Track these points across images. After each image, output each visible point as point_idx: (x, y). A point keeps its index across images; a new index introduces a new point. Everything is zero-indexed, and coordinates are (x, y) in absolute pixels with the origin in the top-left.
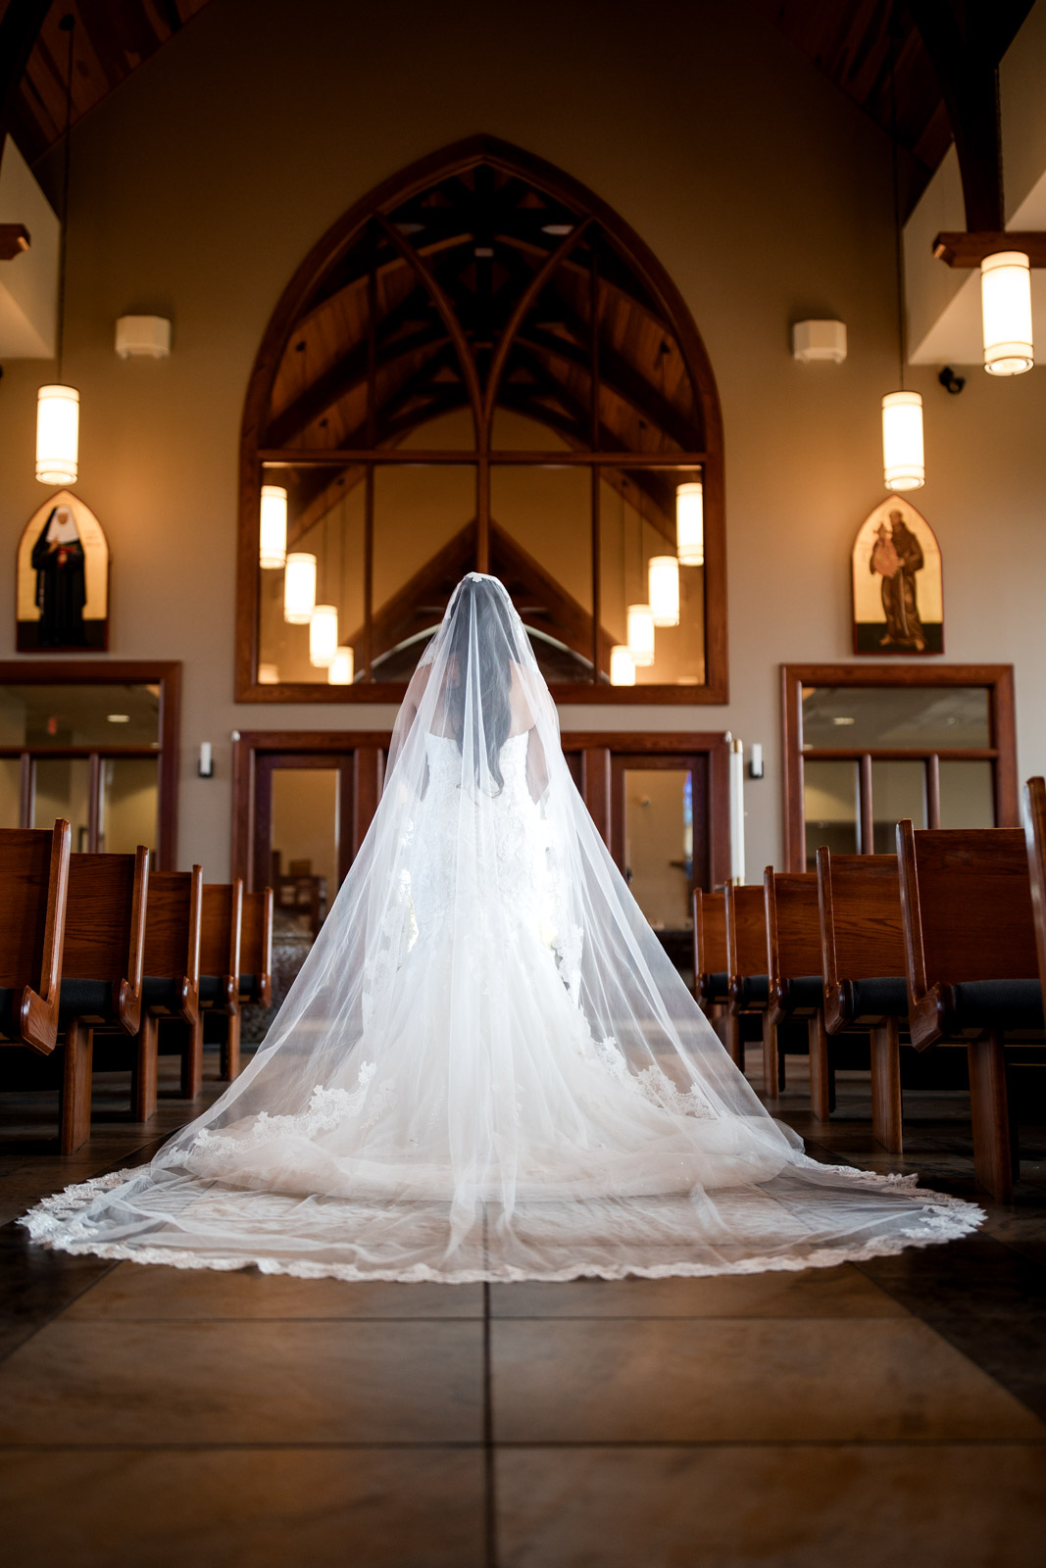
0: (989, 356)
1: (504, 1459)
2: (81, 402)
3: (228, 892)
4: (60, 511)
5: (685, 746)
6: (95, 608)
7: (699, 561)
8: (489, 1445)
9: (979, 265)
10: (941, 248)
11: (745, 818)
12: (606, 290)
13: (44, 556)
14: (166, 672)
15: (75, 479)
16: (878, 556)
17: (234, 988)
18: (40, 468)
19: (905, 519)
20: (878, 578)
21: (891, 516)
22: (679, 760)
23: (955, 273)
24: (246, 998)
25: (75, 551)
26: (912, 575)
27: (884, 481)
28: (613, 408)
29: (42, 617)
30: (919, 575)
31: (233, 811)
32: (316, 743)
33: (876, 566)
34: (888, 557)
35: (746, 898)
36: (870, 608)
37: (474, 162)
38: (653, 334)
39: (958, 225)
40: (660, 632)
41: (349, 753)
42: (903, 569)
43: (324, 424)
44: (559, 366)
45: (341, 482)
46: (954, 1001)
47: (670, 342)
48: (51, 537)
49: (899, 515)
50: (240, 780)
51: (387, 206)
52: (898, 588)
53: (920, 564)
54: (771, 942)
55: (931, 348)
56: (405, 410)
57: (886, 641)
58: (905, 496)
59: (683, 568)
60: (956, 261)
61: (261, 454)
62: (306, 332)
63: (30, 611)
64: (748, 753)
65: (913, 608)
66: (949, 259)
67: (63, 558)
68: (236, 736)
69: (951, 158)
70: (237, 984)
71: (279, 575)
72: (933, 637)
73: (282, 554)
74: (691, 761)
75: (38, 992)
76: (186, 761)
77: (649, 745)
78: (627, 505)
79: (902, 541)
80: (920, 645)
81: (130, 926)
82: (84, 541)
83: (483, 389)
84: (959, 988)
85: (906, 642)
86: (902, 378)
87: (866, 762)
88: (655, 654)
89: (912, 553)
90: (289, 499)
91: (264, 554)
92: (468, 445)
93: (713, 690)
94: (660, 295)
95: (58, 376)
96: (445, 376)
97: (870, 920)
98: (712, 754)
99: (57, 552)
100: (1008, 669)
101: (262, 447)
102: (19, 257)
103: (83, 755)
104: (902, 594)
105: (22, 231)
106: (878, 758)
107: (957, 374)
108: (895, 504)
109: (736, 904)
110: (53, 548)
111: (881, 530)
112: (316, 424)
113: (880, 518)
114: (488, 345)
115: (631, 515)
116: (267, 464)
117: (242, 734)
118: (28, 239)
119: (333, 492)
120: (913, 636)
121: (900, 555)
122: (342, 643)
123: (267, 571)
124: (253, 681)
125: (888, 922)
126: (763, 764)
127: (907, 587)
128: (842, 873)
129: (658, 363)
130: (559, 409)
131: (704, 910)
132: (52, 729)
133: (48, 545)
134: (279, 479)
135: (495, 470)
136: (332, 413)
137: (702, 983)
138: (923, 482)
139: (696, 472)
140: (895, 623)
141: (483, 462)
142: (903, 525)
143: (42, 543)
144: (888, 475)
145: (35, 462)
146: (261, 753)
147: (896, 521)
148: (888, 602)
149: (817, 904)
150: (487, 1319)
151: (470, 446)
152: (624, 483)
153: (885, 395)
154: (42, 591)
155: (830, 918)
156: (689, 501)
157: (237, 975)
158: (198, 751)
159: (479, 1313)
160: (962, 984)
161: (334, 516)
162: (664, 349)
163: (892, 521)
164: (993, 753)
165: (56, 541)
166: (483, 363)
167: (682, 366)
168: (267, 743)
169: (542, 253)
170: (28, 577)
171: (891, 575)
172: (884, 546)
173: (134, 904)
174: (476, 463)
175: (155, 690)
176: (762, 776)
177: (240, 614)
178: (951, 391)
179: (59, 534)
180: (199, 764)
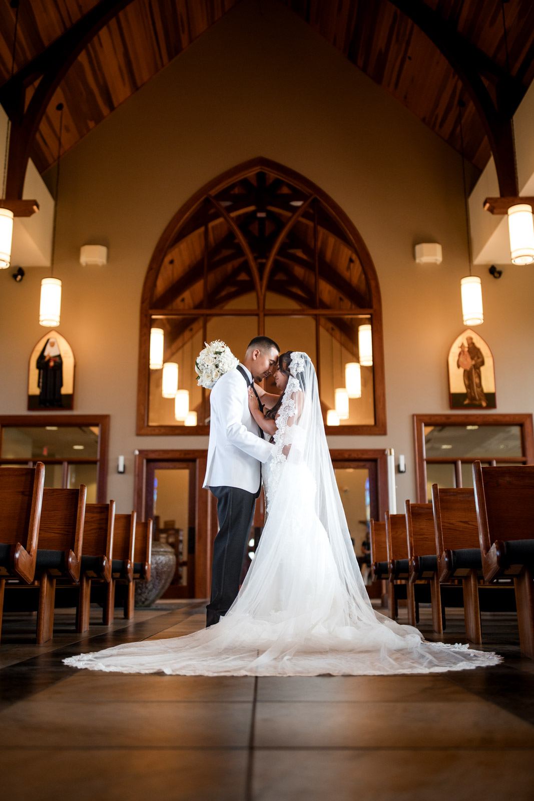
0: (513, 256)
1: (258, 754)
2: (62, 286)
3: (128, 518)
4: (51, 340)
5: (365, 456)
6: (67, 388)
7: (370, 363)
8: (251, 748)
9: (507, 213)
10: (488, 205)
11: (396, 489)
12: (322, 231)
13: (42, 362)
14: (102, 421)
15: (58, 324)
16: (461, 359)
17: (131, 566)
18: (41, 318)
19: (475, 341)
20: (461, 370)
21: (467, 339)
22: (362, 464)
23: (495, 217)
24: (138, 575)
25: (58, 359)
26: (479, 369)
27: (463, 321)
28: (326, 291)
29: (41, 393)
30: (482, 369)
31: (134, 490)
32: (177, 456)
33: (460, 364)
34: (466, 360)
35: (397, 520)
36: (458, 386)
37: (257, 170)
38: (346, 253)
39: (496, 193)
40: (352, 401)
41: (194, 461)
42: (474, 366)
43: (183, 300)
44: (299, 271)
45: (191, 330)
46: (505, 550)
47: (354, 257)
48: (46, 354)
49: (471, 339)
50: (138, 475)
51: (213, 192)
52: (472, 375)
53: (483, 363)
54: (409, 539)
55: (484, 256)
56: (223, 293)
57: (467, 402)
58: (473, 328)
59: (362, 368)
60: (495, 211)
61: (151, 312)
62: (173, 254)
63: (35, 390)
64: (397, 460)
65: (480, 385)
66: (492, 210)
67: (52, 364)
68: (137, 453)
69: (491, 162)
70: (132, 565)
71: (159, 372)
72: (491, 400)
73: (161, 363)
74: (368, 464)
75: (25, 548)
76: (111, 465)
77: (346, 456)
78: (334, 340)
79: (473, 351)
80: (484, 404)
81: (76, 526)
82: (62, 355)
83: (261, 279)
84: (508, 544)
85: (477, 403)
86: (470, 270)
87: (458, 465)
88: (349, 413)
89: (478, 358)
90: (165, 335)
91: (152, 362)
92: (254, 307)
93: (379, 427)
94: (348, 232)
95: (51, 273)
96: (243, 277)
97: (461, 522)
98: (379, 460)
99: (49, 361)
100: (530, 416)
101: (151, 308)
102: (33, 216)
103: (60, 463)
104: (474, 378)
105: (35, 203)
106: (465, 462)
107: (498, 269)
108: (469, 333)
109: (391, 523)
110: (47, 359)
111: (462, 346)
112: (179, 300)
113: (462, 340)
114: (264, 261)
115: (336, 344)
116: (154, 317)
117: (140, 451)
118: (38, 207)
119: (187, 334)
120: (480, 399)
121: (472, 359)
122: (191, 410)
123: (153, 370)
124: (146, 424)
125: (470, 523)
126: (405, 465)
127: (477, 375)
128: (445, 498)
129: (348, 268)
130: (299, 292)
131: (375, 530)
132: (45, 453)
133: (45, 357)
134: (160, 325)
135: (267, 319)
136: (186, 295)
137: (374, 567)
138: (483, 321)
139: (368, 319)
140: (471, 393)
141: (262, 314)
142: (473, 344)
143: (42, 356)
144: (465, 318)
145: (39, 316)
146: (149, 461)
147: (470, 342)
148: (467, 382)
149: (433, 520)
150: (255, 702)
151: (255, 307)
152: (333, 329)
153: (463, 278)
154: (41, 380)
155: (440, 521)
156: (365, 333)
157: (133, 561)
158: (117, 460)
159: (251, 698)
160: (509, 541)
161: (188, 347)
162: (351, 261)
163: (468, 342)
164: (524, 459)
165: (48, 355)
166: (261, 268)
167: (360, 268)
168: (152, 456)
169: (289, 214)
170: (34, 373)
171: (468, 368)
172: (464, 354)
173: (78, 514)
174: (257, 315)
175: (96, 430)
176: (404, 472)
177: (140, 390)
178: (495, 277)
179: (50, 352)
180: (118, 467)
